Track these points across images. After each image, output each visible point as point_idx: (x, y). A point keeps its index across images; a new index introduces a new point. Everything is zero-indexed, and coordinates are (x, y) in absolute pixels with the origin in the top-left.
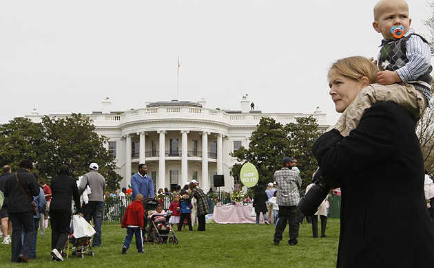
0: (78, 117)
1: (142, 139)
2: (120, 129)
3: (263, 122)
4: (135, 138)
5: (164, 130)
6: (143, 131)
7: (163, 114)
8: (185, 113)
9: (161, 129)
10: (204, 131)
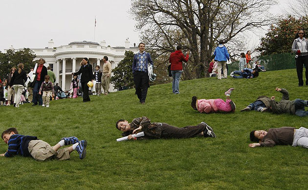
0: (27, 50)
1: (64, 62)
2: (55, 57)
3: (127, 53)
4: (61, 62)
5: (75, 57)
6: (64, 58)
7: (75, 48)
8: (87, 48)
9: (74, 57)
10: (98, 58)
